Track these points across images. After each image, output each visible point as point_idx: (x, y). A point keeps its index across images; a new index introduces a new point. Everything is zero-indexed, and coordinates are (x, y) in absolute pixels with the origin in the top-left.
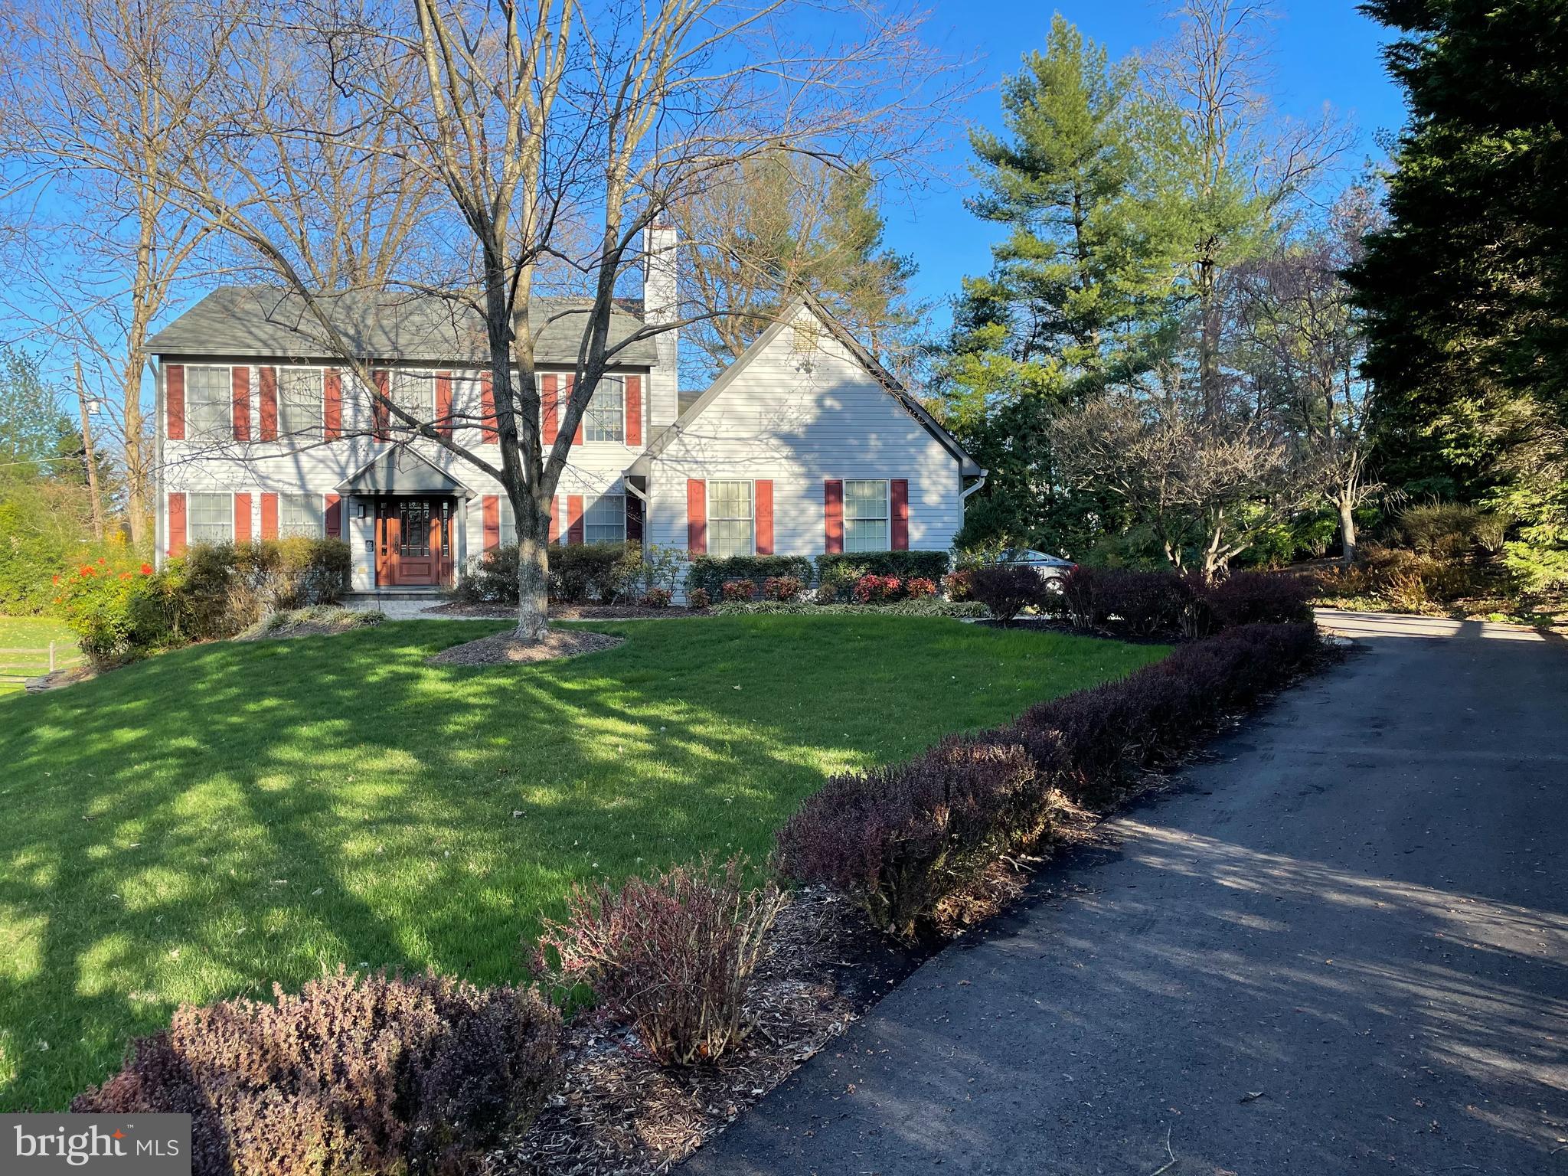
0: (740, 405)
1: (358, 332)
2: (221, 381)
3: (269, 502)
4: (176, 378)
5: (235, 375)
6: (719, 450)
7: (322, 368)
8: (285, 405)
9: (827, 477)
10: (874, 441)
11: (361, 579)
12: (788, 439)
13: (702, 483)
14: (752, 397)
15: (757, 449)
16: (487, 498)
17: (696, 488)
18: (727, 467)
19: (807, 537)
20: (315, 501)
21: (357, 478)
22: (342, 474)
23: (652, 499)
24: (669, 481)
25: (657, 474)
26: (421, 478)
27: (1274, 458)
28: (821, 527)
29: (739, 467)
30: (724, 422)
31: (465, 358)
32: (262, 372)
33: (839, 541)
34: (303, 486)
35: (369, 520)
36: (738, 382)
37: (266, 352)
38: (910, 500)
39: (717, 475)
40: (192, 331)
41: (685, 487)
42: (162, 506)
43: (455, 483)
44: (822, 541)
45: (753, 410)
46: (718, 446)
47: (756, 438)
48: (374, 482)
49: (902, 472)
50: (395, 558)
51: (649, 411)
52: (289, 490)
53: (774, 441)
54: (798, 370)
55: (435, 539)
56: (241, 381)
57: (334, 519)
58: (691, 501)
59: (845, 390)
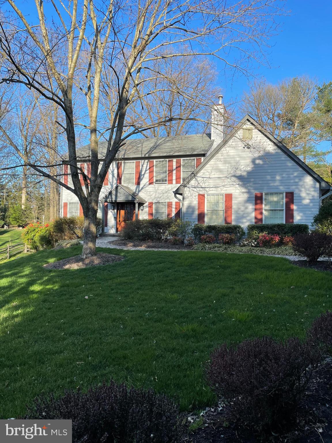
0: (220, 165)
5: (81, 166)
6: (211, 183)
9: (257, 192)
10: (278, 178)
11: (112, 230)
12: (240, 178)
13: (204, 196)
14: (225, 162)
15: (227, 181)
16: (150, 204)
17: (201, 197)
18: (213, 189)
19: (248, 218)
21: (106, 197)
23: (186, 202)
24: (191, 195)
25: (187, 193)
28: (253, 215)
29: (219, 189)
33: (261, 220)
38: (294, 201)
39: (210, 192)
41: (197, 197)
44: (254, 221)
45: (225, 165)
46: (211, 181)
47: (226, 177)
49: (292, 189)
50: (123, 223)
53: (234, 179)
54: (244, 148)
55: (134, 218)
58: (199, 203)
59: (266, 156)
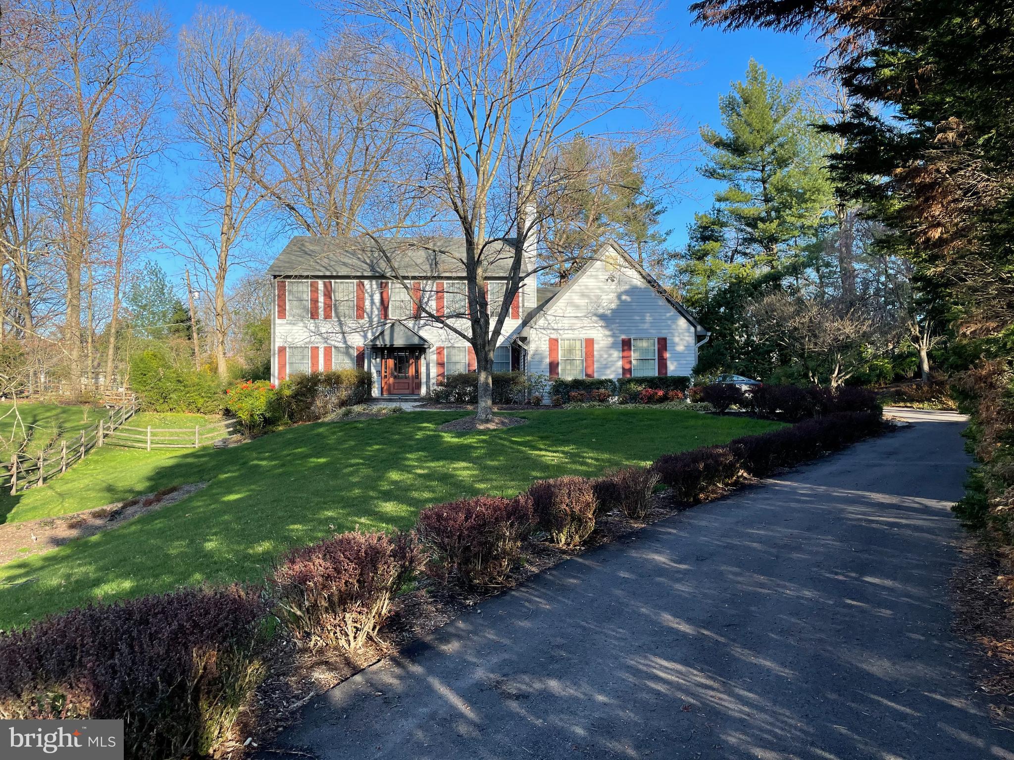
0: (577, 299)
1: (372, 261)
2: (303, 289)
3: (328, 351)
4: (282, 287)
5: (311, 285)
6: (566, 323)
7: (355, 281)
8: (336, 301)
9: (623, 337)
10: (648, 318)
11: (375, 392)
12: (602, 317)
13: (557, 340)
14: (583, 295)
15: (586, 322)
16: (438, 348)
17: (553, 343)
18: (570, 332)
19: (613, 369)
20: (351, 351)
21: (376, 338)
22: (365, 337)
23: (531, 348)
24: (540, 339)
25: (534, 336)
26: (408, 338)
27: (865, 327)
28: (620, 363)
29: (576, 332)
30: (568, 308)
31: (429, 275)
32: (325, 284)
33: (630, 370)
34: (345, 342)
35: (378, 360)
36: (576, 287)
37: (328, 274)
38: (668, 348)
39: (565, 336)
40: (288, 262)
41: (548, 342)
42: (274, 354)
43: (425, 341)
44: (621, 371)
45: (583, 302)
46: (566, 321)
47: (585, 316)
48: (384, 340)
49: (663, 334)
50: (391, 380)
51: (523, 301)
52: (337, 344)
53: (595, 318)
54: (607, 280)
55: (412, 371)
56: (315, 290)
57: (360, 359)
58: (551, 350)
59: (633, 291)
